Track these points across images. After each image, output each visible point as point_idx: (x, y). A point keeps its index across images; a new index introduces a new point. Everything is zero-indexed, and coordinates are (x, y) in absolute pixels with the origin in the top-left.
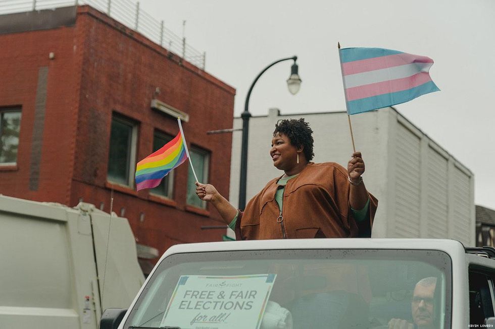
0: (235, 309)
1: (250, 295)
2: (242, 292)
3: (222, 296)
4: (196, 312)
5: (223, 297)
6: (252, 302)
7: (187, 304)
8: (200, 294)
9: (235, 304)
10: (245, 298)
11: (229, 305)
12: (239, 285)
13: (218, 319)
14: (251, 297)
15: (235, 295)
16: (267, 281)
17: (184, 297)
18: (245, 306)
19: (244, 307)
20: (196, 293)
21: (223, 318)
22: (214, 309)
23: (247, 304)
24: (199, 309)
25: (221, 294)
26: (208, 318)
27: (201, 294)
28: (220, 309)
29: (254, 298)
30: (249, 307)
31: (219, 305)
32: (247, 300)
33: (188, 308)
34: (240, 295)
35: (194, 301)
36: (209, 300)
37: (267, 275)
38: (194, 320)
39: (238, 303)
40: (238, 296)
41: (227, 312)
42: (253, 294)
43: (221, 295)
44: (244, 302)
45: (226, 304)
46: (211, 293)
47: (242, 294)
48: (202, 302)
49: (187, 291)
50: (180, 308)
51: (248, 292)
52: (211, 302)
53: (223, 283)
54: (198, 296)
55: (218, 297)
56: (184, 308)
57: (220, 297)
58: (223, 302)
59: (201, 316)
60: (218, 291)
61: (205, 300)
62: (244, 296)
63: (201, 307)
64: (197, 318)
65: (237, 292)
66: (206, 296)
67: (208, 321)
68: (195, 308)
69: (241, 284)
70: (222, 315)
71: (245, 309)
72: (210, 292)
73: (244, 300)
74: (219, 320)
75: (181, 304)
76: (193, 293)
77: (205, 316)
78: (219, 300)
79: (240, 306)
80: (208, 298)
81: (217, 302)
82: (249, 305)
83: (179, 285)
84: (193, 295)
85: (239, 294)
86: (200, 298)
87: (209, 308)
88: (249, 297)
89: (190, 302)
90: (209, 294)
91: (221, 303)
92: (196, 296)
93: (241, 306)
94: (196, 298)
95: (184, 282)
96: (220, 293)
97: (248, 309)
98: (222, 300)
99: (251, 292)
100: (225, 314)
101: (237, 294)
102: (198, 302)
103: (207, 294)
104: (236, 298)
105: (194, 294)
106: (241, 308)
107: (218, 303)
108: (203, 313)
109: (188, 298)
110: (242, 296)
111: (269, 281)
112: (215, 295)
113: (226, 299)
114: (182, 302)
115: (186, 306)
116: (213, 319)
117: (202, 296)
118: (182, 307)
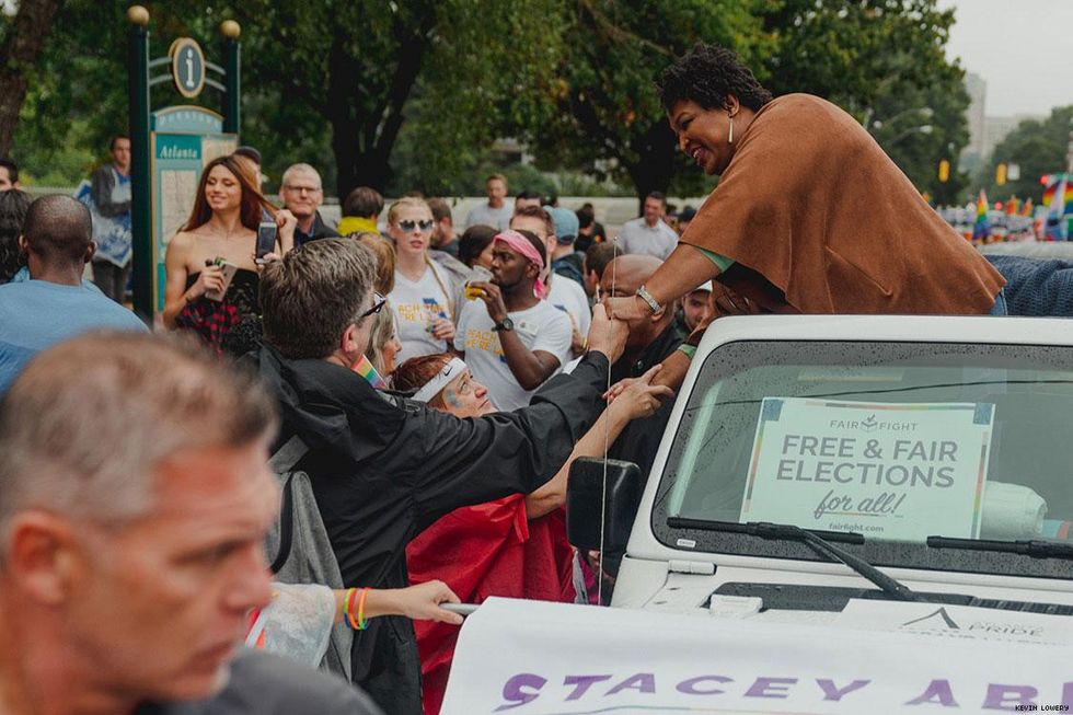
0: (913, 484)
1: (943, 452)
2: (920, 444)
3: (874, 452)
4: (821, 490)
5: (877, 455)
6: (951, 470)
7: (795, 467)
8: (820, 443)
9: (910, 472)
10: (932, 459)
11: (897, 476)
12: (911, 427)
13: (880, 506)
14: (946, 457)
15: (906, 450)
16: (977, 421)
17: (785, 452)
18: (936, 479)
19: (933, 483)
20: (810, 443)
21: (892, 504)
22: (864, 481)
23: (940, 474)
24: (829, 481)
25: (870, 448)
26: (855, 503)
27: (824, 446)
28: (878, 482)
29: (953, 459)
30: (947, 482)
31: (873, 473)
32: (937, 465)
33: (799, 478)
34: (918, 450)
35: (811, 462)
36: (847, 460)
37: (974, 405)
38: (822, 506)
39: (916, 470)
40: (913, 453)
41: (899, 491)
42: (948, 449)
43: (873, 449)
44: (931, 469)
45: (890, 470)
46: (846, 444)
47: (922, 449)
48: (832, 464)
49: (787, 437)
50: (780, 477)
51: (934, 444)
52: (852, 467)
53: (870, 420)
54: (818, 450)
55: (865, 454)
56: (790, 478)
57: (870, 453)
58: (881, 467)
59: (836, 499)
60: (862, 438)
61: (838, 461)
62: (928, 455)
63: (831, 476)
64: (827, 504)
65: (909, 442)
66: (837, 450)
67: (855, 510)
68: (818, 479)
69: (914, 425)
70: (885, 499)
71: (938, 484)
72: (843, 441)
73: (930, 463)
74: (881, 509)
75: (781, 469)
76: (804, 442)
77: (847, 500)
78: (871, 461)
79: (924, 480)
80: (841, 454)
81: (866, 467)
82: (947, 478)
83: (763, 420)
84: (804, 446)
85: (916, 448)
86: (822, 453)
87: (851, 479)
88: (941, 459)
89: (801, 463)
90: (842, 447)
91: (876, 470)
92: (812, 448)
93: (926, 476)
94: (813, 453)
95: (774, 412)
96: (869, 444)
97: (945, 486)
98: (876, 461)
99: (943, 444)
100: (894, 495)
101: (910, 448)
102: (820, 464)
103: (837, 444)
104: (909, 458)
105: (807, 444)
106: (928, 483)
107: (870, 469)
108: (840, 491)
109: (793, 453)
110: (923, 454)
111: (980, 419)
112: (858, 449)
113: (887, 460)
114: (782, 462)
115: (794, 474)
116: (868, 506)
117: (827, 451)
118: (785, 474)
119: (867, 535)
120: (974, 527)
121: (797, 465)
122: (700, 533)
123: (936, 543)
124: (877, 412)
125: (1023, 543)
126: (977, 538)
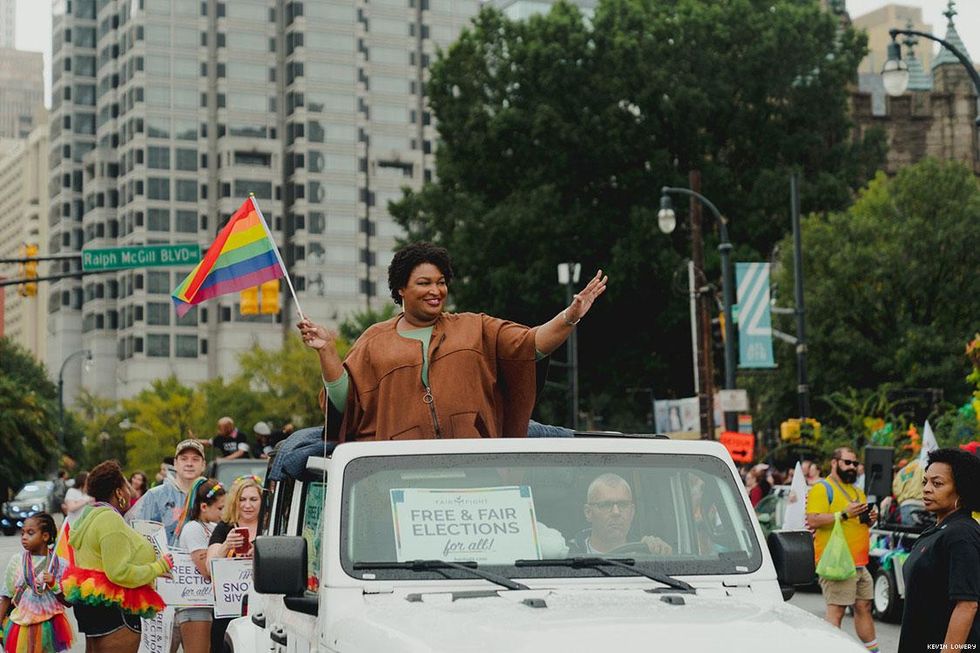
0: (496, 532)
1: (508, 514)
2: (492, 510)
3: (467, 516)
4: (443, 540)
5: (470, 518)
6: (516, 523)
8: (433, 513)
9: (492, 526)
10: (503, 518)
12: (484, 501)
13: (481, 546)
14: (510, 516)
15: (486, 514)
17: (413, 520)
18: (508, 529)
19: (507, 531)
20: (427, 514)
21: (488, 545)
22: (467, 533)
23: (510, 526)
24: (446, 534)
26: (466, 545)
27: (436, 516)
28: (476, 533)
29: (515, 517)
30: (515, 530)
31: (470, 528)
32: (507, 521)
33: (427, 534)
34: (493, 514)
35: (432, 526)
36: (453, 522)
37: (518, 487)
38: (447, 549)
39: (495, 525)
40: (491, 516)
41: (489, 537)
42: (510, 513)
43: (464, 514)
44: (504, 524)
45: (480, 526)
46: (449, 513)
47: (495, 513)
48: (444, 525)
49: (412, 511)
50: (415, 534)
51: (501, 510)
52: (457, 525)
53: (458, 499)
54: (433, 517)
55: (463, 518)
56: (422, 534)
57: (465, 517)
58: (474, 525)
59: (454, 544)
60: (457, 509)
61: (448, 523)
62: (500, 516)
63: (446, 531)
64: (449, 547)
65: (486, 510)
66: (445, 516)
67: (467, 549)
68: (439, 534)
69: (486, 500)
70: (483, 543)
71: (511, 532)
72: (447, 511)
73: (502, 520)
74: (483, 548)
75: (415, 530)
76: (423, 513)
77: (461, 544)
78: (467, 522)
79: (502, 530)
80: (448, 519)
81: (465, 525)
82: (514, 528)
83: (395, 502)
84: (424, 517)
85: (491, 513)
86: (437, 519)
87: (459, 532)
88: (508, 517)
89: (426, 525)
90: (447, 515)
91: (472, 526)
92: (429, 517)
94: (431, 519)
95: (400, 497)
96: (462, 512)
97: (515, 532)
98: (470, 521)
99: (507, 510)
100: (487, 540)
101: (488, 513)
102: (437, 525)
103: (444, 514)
104: (489, 519)
106: (505, 531)
107: (468, 527)
108: (454, 539)
109: (419, 520)
110: (496, 516)
111: (524, 495)
112: (457, 515)
113: (476, 520)
114: (414, 526)
115: (423, 531)
116: (473, 547)
117: (439, 518)
118: (418, 532)
119: (479, 563)
120: (538, 554)
121: (423, 527)
122: (377, 570)
123: (520, 564)
124: (462, 494)
125: (570, 560)
126: (541, 559)
